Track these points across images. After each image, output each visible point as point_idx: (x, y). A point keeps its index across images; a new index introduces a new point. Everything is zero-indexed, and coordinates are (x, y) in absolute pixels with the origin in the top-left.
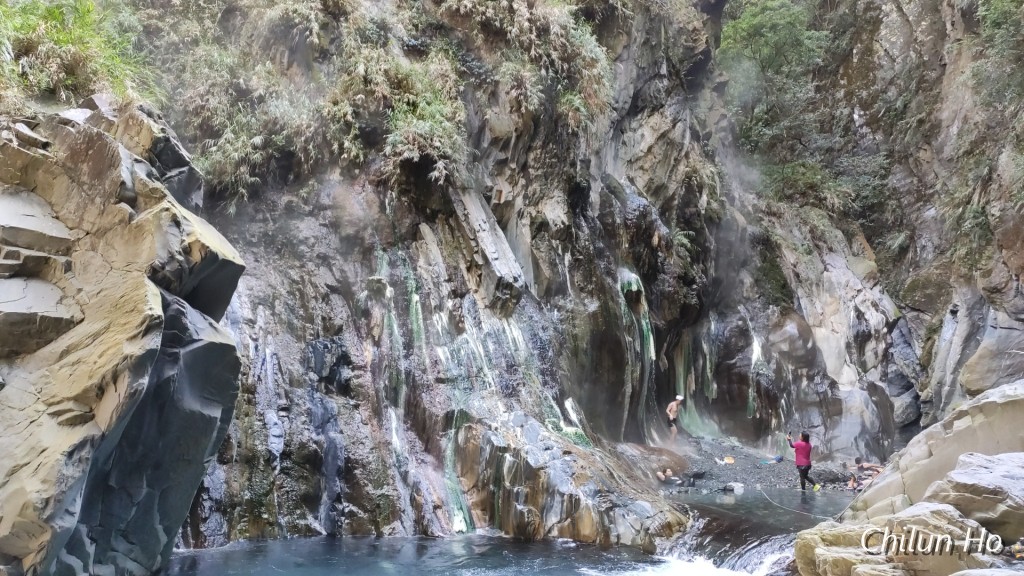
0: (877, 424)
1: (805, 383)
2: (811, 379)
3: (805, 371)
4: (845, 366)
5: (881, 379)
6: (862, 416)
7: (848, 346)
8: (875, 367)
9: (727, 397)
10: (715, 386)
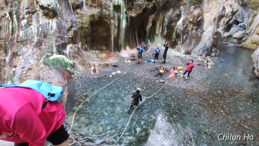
0: (210, 45)
1: (194, 31)
2: (196, 30)
3: (195, 27)
4: (210, 26)
5: (222, 30)
6: (206, 43)
7: (215, 19)
8: (222, 26)
9: (169, 34)
10: (166, 31)
